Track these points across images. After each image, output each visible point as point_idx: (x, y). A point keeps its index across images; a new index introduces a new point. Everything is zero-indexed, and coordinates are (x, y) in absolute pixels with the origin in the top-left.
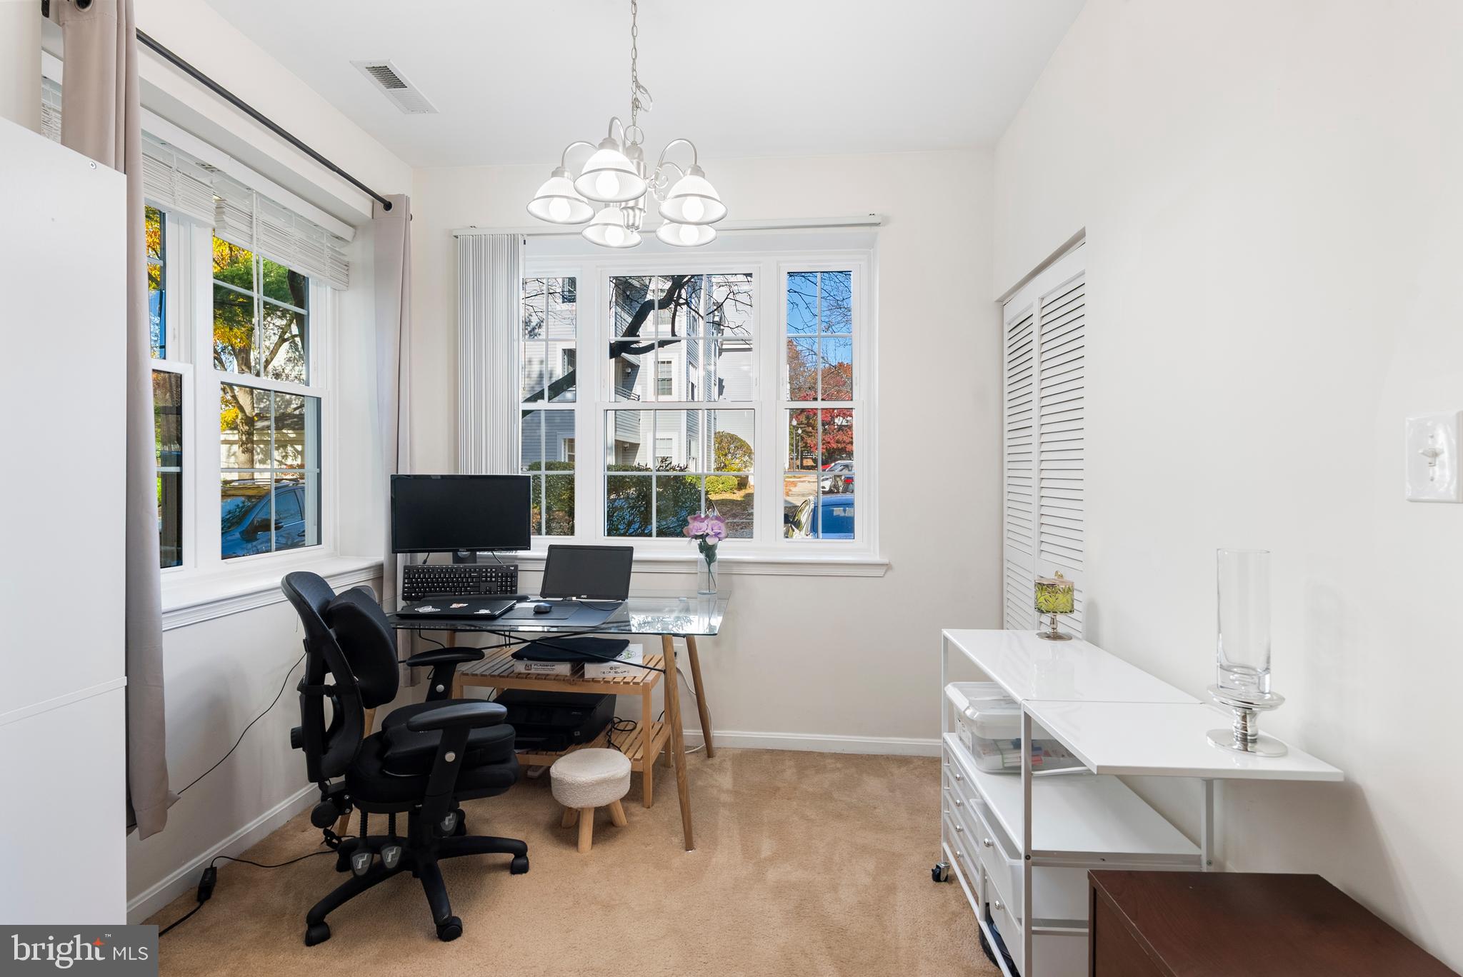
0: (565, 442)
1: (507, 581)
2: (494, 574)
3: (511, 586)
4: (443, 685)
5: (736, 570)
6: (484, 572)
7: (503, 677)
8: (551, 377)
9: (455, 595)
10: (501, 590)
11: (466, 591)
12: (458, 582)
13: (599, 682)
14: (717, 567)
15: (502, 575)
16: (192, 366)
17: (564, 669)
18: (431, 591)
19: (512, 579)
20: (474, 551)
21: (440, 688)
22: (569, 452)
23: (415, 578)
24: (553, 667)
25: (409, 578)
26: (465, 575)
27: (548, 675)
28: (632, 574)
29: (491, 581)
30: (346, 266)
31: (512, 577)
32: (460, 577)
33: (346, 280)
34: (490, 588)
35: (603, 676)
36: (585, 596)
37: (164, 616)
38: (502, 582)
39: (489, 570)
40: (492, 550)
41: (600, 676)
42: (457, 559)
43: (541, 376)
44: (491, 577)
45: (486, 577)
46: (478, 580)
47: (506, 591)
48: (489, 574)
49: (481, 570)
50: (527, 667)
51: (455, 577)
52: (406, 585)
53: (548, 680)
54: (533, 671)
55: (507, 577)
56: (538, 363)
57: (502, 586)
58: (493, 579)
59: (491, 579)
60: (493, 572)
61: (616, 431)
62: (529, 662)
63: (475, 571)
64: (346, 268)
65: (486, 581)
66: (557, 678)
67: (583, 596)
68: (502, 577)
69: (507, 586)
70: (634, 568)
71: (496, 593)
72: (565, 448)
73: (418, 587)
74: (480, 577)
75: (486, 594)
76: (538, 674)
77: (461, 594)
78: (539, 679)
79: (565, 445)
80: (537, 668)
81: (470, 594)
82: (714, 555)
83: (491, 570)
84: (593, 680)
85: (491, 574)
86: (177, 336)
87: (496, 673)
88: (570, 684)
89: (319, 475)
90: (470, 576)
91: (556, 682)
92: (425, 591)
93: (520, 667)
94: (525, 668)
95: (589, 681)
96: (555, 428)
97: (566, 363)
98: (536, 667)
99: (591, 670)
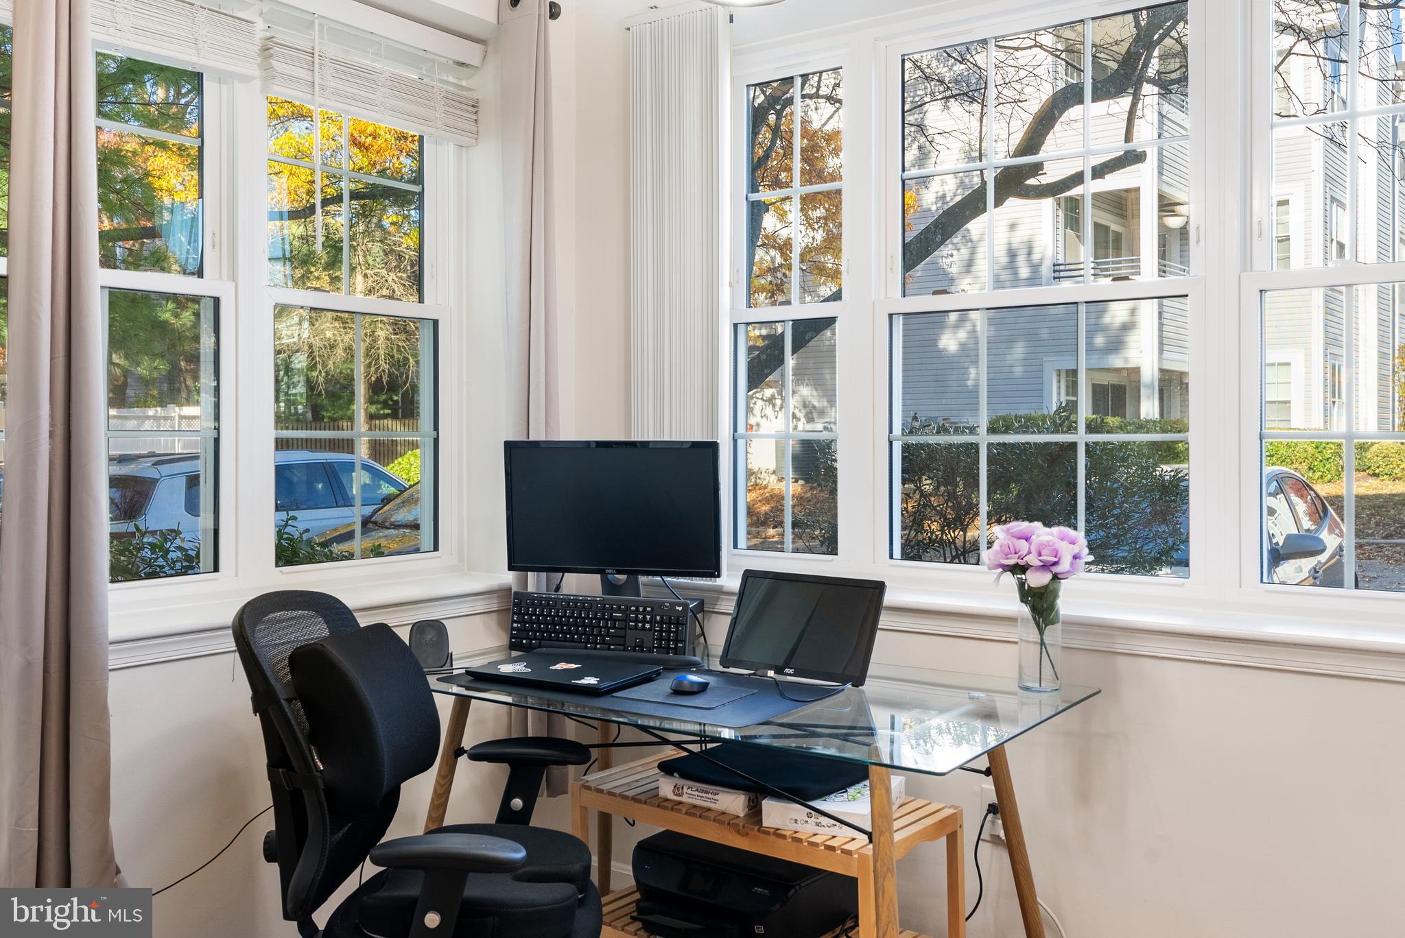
0: (1059, 375)
1: (669, 631)
2: (648, 617)
3: (676, 641)
4: (522, 799)
5: (1122, 644)
6: (632, 612)
7: (639, 801)
8: (1029, 254)
9: (586, 648)
10: (660, 647)
11: (603, 642)
12: (591, 626)
13: (784, 837)
14: (1059, 634)
15: (662, 618)
16: (234, 283)
17: (733, 802)
18: (550, 639)
19: (677, 629)
20: (633, 574)
21: (517, 803)
22: (1067, 394)
23: (527, 614)
24: (716, 797)
25: (519, 614)
26: (604, 615)
27: (709, 810)
28: (879, 633)
29: (644, 628)
30: (473, 106)
31: (678, 624)
32: (595, 618)
33: (474, 129)
34: (642, 641)
35: (794, 827)
36: (791, 671)
37: (111, 648)
38: (661, 631)
39: (641, 609)
40: (661, 574)
41: (788, 827)
42: (609, 587)
43: (1012, 254)
44: (644, 621)
45: (636, 620)
46: (623, 625)
47: (668, 649)
48: (640, 616)
49: (628, 608)
50: (677, 790)
51: (588, 617)
52: (515, 625)
53: (707, 818)
54: (685, 799)
55: (670, 624)
56: (1006, 228)
57: (660, 639)
58: (648, 626)
59: (644, 625)
60: (649, 613)
61: (1161, 351)
62: (681, 782)
63: (619, 610)
64: (474, 110)
65: (636, 628)
66: (722, 818)
67: (787, 670)
68: (661, 622)
69: (668, 640)
70: (884, 620)
71: (650, 651)
72: (1059, 388)
73: (532, 630)
74: (626, 620)
75: (634, 650)
76: (695, 806)
77: (595, 648)
78: (694, 815)
79: (1059, 382)
80: (693, 794)
81: (609, 649)
82: (1052, 607)
83: (645, 609)
84: (777, 833)
85: (645, 617)
86: (217, 242)
87: (630, 794)
88: (738, 832)
89: (436, 441)
90: (611, 618)
91: (716, 824)
92: (543, 638)
93: (667, 787)
94: (674, 791)
95: (768, 833)
96: (1043, 349)
97: (1061, 225)
98: (689, 791)
99: (777, 813)
